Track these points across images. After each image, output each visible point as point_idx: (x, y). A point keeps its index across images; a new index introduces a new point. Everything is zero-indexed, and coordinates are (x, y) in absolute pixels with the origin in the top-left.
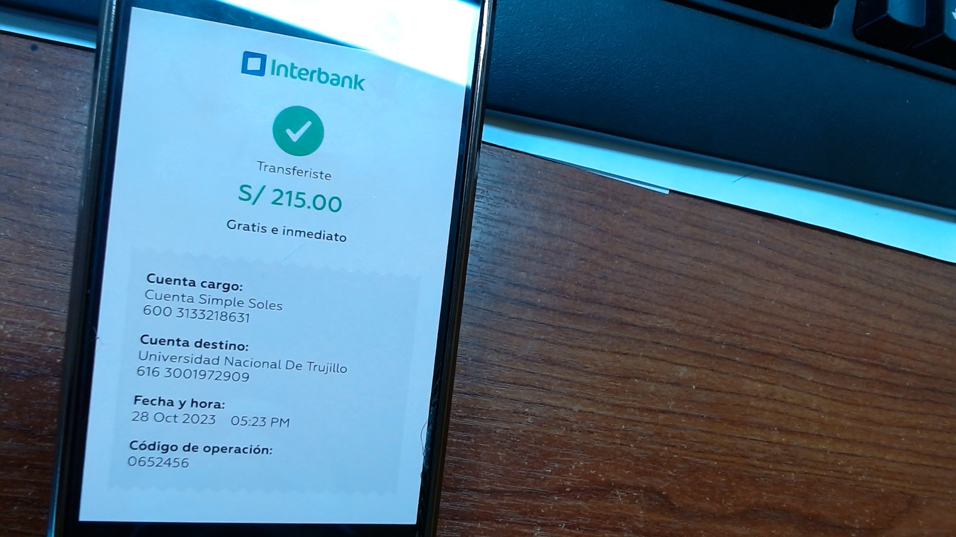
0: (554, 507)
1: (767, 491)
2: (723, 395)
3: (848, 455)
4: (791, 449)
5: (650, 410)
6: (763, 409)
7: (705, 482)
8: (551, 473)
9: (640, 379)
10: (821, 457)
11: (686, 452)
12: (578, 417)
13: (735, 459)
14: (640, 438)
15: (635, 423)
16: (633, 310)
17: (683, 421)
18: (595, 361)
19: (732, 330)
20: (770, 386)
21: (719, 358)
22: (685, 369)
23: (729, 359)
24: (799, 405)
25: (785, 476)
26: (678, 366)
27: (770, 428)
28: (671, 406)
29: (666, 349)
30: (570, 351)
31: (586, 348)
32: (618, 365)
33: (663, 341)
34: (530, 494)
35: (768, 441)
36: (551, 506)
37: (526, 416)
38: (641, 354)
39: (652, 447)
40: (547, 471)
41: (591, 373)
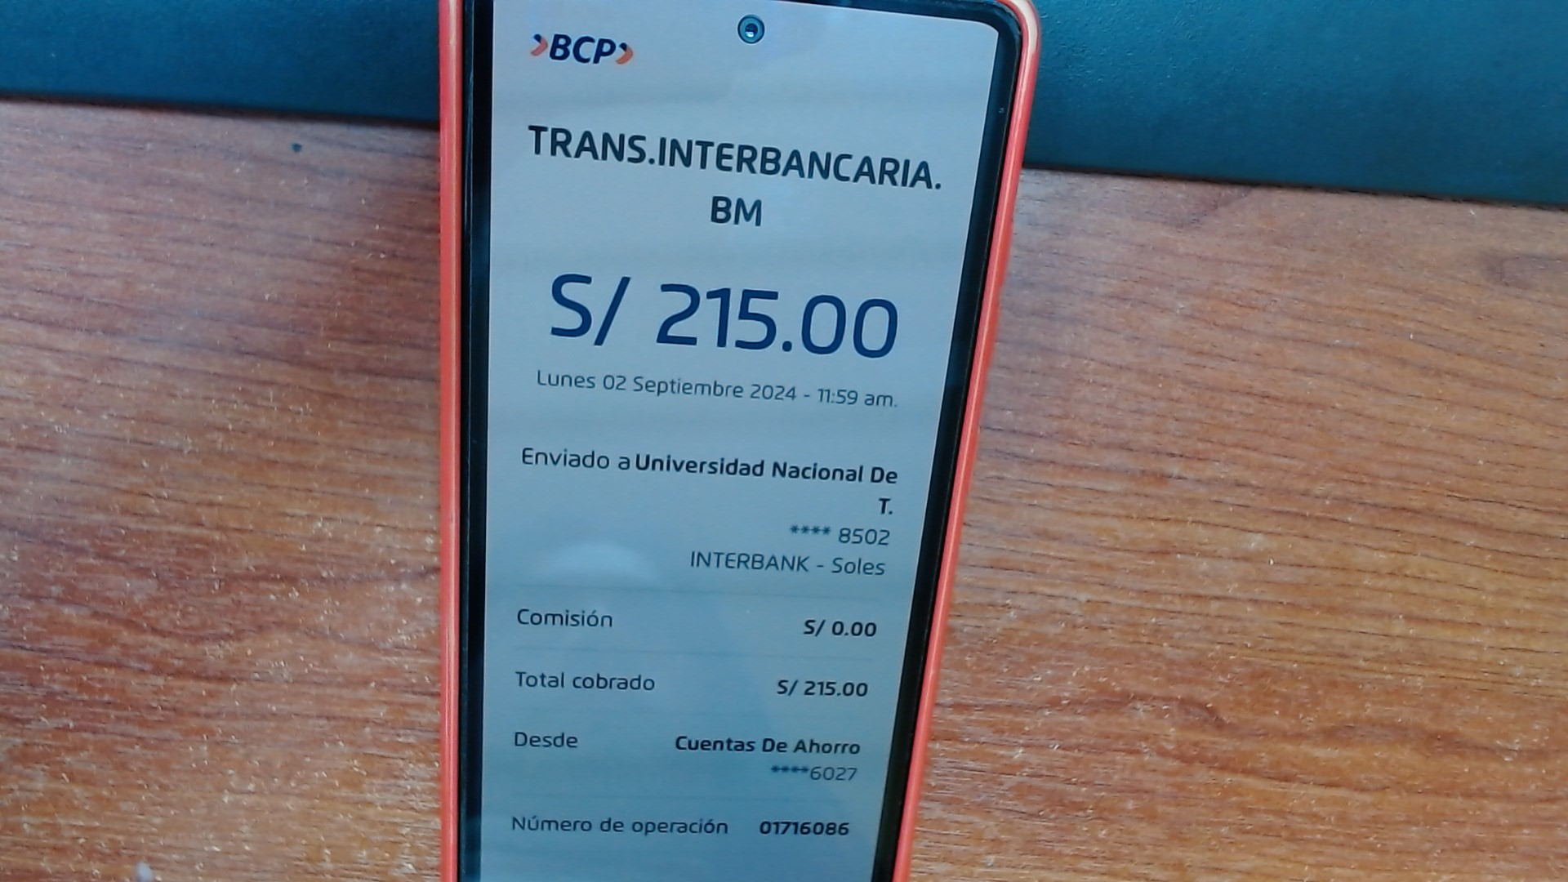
0: (1044, 724)
1: (1374, 703)
2: (1320, 571)
3: (1518, 649)
4: (1423, 644)
5: (1198, 597)
6: (1384, 590)
7: (1274, 691)
8: (1041, 681)
9: (1185, 554)
10: (1471, 654)
11: (1249, 651)
12: (1085, 608)
13: (1327, 660)
14: (1177, 635)
15: (1172, 615)
16: (1181, 456)
17: (1249, 609)
18: (1116, 531)
19: (1346, 476)
20: (1400, 557)
21: (1318, 519)
22: (1259, 537)
23: (1336, 520)
24: (1445, 582)
25: (1406, 681)
26: (1250, 534)
27: (1390, 615)
28: (1231, 590)
29: (1231, 509)
30: (1078, 520)
31: (1103, 515)
32: (1152, 535)
33: (1228, 499)
34: (1009, 708)
35: (1385, 633)
36: (1040, 723)
37: (1007, 610)
38: (1190, 519)
39: (1197, 645)
40: (1035, 679)
41: (1109, 549)
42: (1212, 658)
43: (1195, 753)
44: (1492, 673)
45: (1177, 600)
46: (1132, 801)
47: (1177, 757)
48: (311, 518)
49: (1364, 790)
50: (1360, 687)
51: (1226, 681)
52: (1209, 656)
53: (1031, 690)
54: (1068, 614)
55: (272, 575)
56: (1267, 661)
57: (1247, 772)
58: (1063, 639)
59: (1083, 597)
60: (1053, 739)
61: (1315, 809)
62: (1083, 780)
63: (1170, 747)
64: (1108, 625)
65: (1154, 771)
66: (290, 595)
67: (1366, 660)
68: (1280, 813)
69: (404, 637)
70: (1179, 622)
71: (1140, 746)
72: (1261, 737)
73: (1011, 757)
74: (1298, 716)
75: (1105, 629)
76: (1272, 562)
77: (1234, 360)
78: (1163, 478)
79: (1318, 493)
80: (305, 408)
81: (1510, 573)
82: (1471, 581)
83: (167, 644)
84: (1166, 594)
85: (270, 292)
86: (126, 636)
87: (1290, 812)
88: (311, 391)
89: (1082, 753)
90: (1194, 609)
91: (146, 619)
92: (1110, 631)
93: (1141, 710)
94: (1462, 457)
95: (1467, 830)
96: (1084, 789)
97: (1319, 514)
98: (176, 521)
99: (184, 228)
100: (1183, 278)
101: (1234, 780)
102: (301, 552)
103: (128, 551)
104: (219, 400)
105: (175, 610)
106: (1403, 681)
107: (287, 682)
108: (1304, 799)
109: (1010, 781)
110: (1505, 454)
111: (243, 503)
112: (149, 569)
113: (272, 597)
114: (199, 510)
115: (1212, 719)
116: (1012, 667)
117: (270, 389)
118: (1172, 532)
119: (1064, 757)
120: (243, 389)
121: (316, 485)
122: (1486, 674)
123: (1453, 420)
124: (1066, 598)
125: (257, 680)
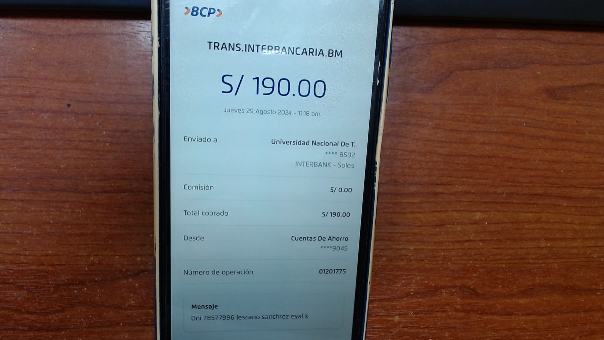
42: (469, 267)
43: (469, 308)
44: (585, 258)
45: (451, 244)
46: (447, 333)
47: (462, 311)
48: (89, 256)
49: (542, 315)
50: (532, 271)
51: (477, 276)
52: (468, 266)
53: (397, 290)
54: (407, 256)
55: (75, 282)
56: (492, 265)
57: (492, 314)
58: (407, 267)
59: (412, 248)
60: (409, 310)
61: (524, 326)
62: (425, 326)
63: (459, 307)
64: (424, 258)
65: (454, 318)
66: (83, 290)
67: (532, 259)
68: (510, 329)
69: (132, 302)
70: (453, 253)
71: (447, 308)
72: (496, 298)
73: (394, 320)
74: (509, 286)
75: (424, 260)
76: (486, 223)
77: (455, 143)
78: (436, 194)
79: (500, 192)
80: (82, 210)
81: (583, 215)
82: (569, 221)
83: (33, 318)
84: (445, 242)
85: (63, 164)
86: (16, 316)
87: (513, 329)
88: (84, 203)
89: (423, 314)
90: (458, 247)
91: (24, 307)
92: (425, 261)
93: (444, 293)
94: (555, 170)
95: (588, 326)
96: (426, 330)
97: (502, 201)
98: (33, 264)
99: (26, 143)
100: (429, 113)
101: (488, 317)
102: (85, 271)
103: (14, 279)
104: (46, 211)
105: (35, 302)
106: (549, 266)
107: (85, 327)
108: (518, 322)
109: (395, 331)
110: (571, 167)
111: (60, 253)
112: (23, 286)
113: (75, 291)
114: (42, 258)
115: (474, 293)
116: (388, 281)
117: (66, 204)
118: (443, 215)
119: (416, 317)
120: (55, 206)
121: (89, 242)
122: (583, 259)
123: (548, 156)
124: (405, 249)
125: (73, 328)
